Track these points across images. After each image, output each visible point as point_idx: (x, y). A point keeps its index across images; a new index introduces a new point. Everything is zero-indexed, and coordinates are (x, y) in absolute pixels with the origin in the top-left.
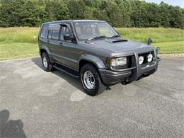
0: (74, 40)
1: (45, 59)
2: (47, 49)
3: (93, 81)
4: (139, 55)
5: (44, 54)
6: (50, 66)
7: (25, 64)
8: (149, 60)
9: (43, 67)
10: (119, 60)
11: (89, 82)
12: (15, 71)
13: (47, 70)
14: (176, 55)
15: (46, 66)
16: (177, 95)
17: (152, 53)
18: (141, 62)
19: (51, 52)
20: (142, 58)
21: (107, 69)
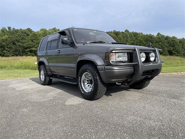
2: (45, 61)
5: (42, 66)
8: (152, 59)
10: (119, 56)
11: (87, 85)
12: (10, 86)
13: (44, 84)
15: (43, 79)
18: (143, 59)
21: (106, 65)
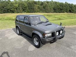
0: (30, 24)
1: (18, 30)
3: (38, 42)
4: (57, 32)
5: (17, 28)
6: (20, 33)
7: (10, 31)
8: (61, 33)
9: (17, 33)
11: (36, 42)
13: (19, 35)
14: (72, 26)
15: (18, 33)
16: (73, 47)
17: (62, 30)
18: (57, 34)
19: (20, 27)
20: (58, 33)
21: (43, 38)
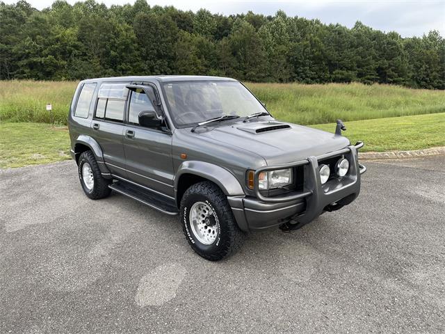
0: (164, 126)
4: (321, 163)
5: (85, 155)
8: (342, 172)
10: (274, 175)
11: (201, 226)
15: (90, 186)
17: (348, 156)
18: (324, 179)
19: (104, 151)
20: (326, 169)
21: (247, 197)
